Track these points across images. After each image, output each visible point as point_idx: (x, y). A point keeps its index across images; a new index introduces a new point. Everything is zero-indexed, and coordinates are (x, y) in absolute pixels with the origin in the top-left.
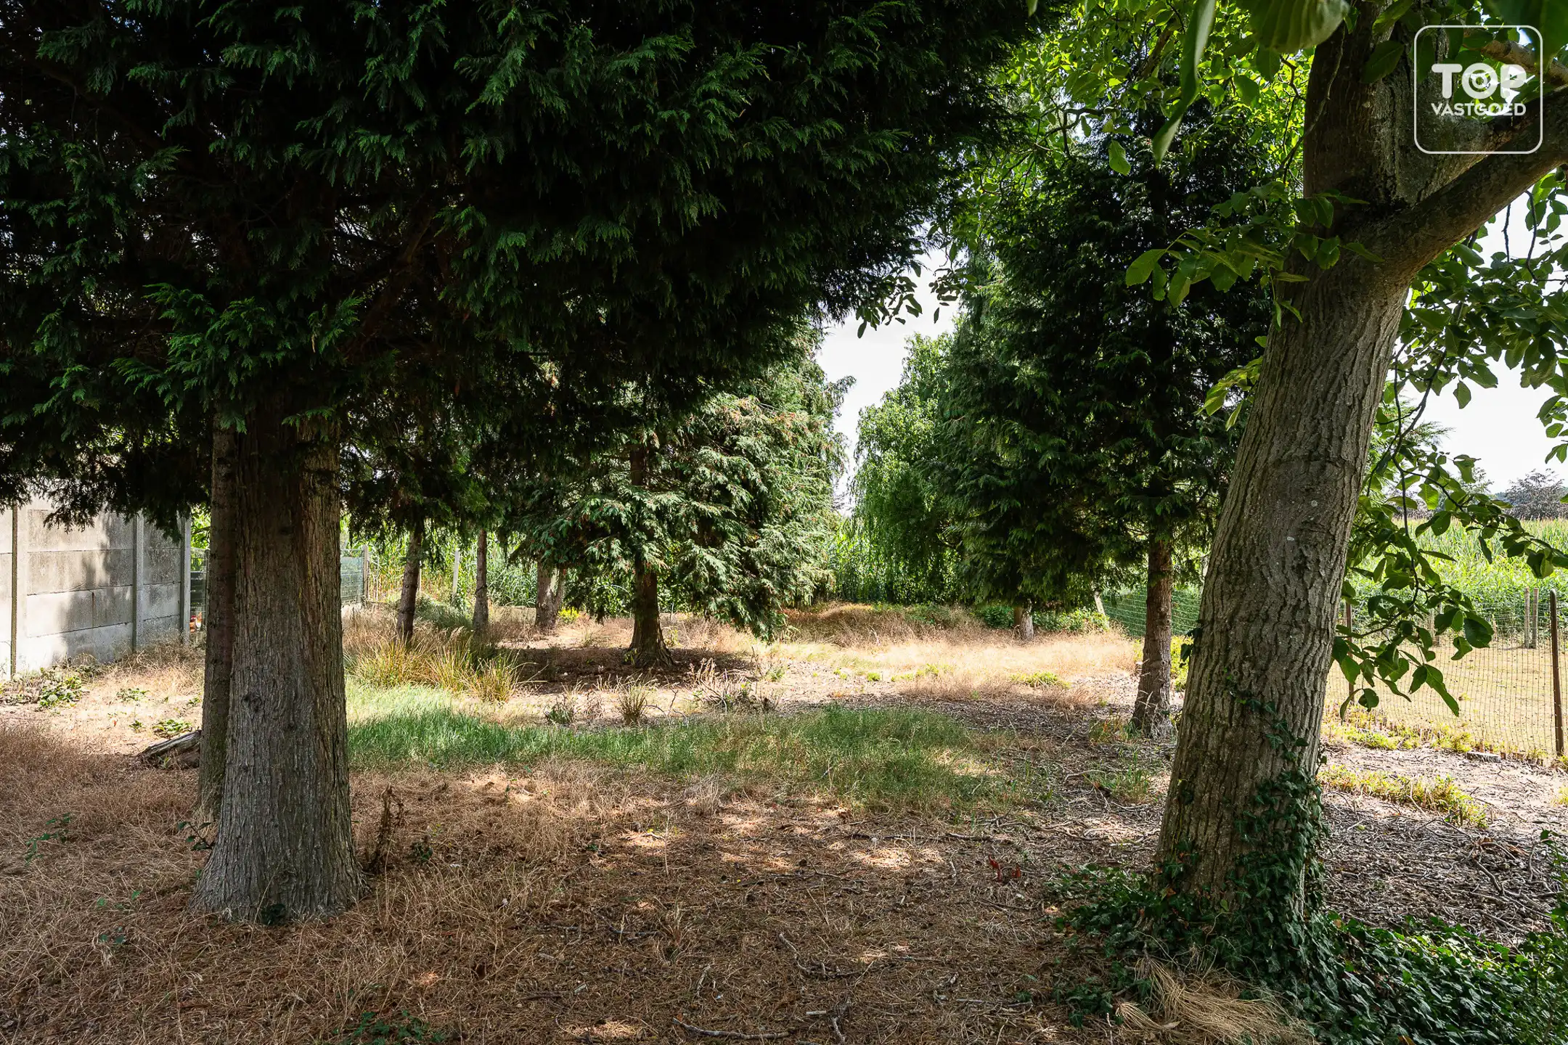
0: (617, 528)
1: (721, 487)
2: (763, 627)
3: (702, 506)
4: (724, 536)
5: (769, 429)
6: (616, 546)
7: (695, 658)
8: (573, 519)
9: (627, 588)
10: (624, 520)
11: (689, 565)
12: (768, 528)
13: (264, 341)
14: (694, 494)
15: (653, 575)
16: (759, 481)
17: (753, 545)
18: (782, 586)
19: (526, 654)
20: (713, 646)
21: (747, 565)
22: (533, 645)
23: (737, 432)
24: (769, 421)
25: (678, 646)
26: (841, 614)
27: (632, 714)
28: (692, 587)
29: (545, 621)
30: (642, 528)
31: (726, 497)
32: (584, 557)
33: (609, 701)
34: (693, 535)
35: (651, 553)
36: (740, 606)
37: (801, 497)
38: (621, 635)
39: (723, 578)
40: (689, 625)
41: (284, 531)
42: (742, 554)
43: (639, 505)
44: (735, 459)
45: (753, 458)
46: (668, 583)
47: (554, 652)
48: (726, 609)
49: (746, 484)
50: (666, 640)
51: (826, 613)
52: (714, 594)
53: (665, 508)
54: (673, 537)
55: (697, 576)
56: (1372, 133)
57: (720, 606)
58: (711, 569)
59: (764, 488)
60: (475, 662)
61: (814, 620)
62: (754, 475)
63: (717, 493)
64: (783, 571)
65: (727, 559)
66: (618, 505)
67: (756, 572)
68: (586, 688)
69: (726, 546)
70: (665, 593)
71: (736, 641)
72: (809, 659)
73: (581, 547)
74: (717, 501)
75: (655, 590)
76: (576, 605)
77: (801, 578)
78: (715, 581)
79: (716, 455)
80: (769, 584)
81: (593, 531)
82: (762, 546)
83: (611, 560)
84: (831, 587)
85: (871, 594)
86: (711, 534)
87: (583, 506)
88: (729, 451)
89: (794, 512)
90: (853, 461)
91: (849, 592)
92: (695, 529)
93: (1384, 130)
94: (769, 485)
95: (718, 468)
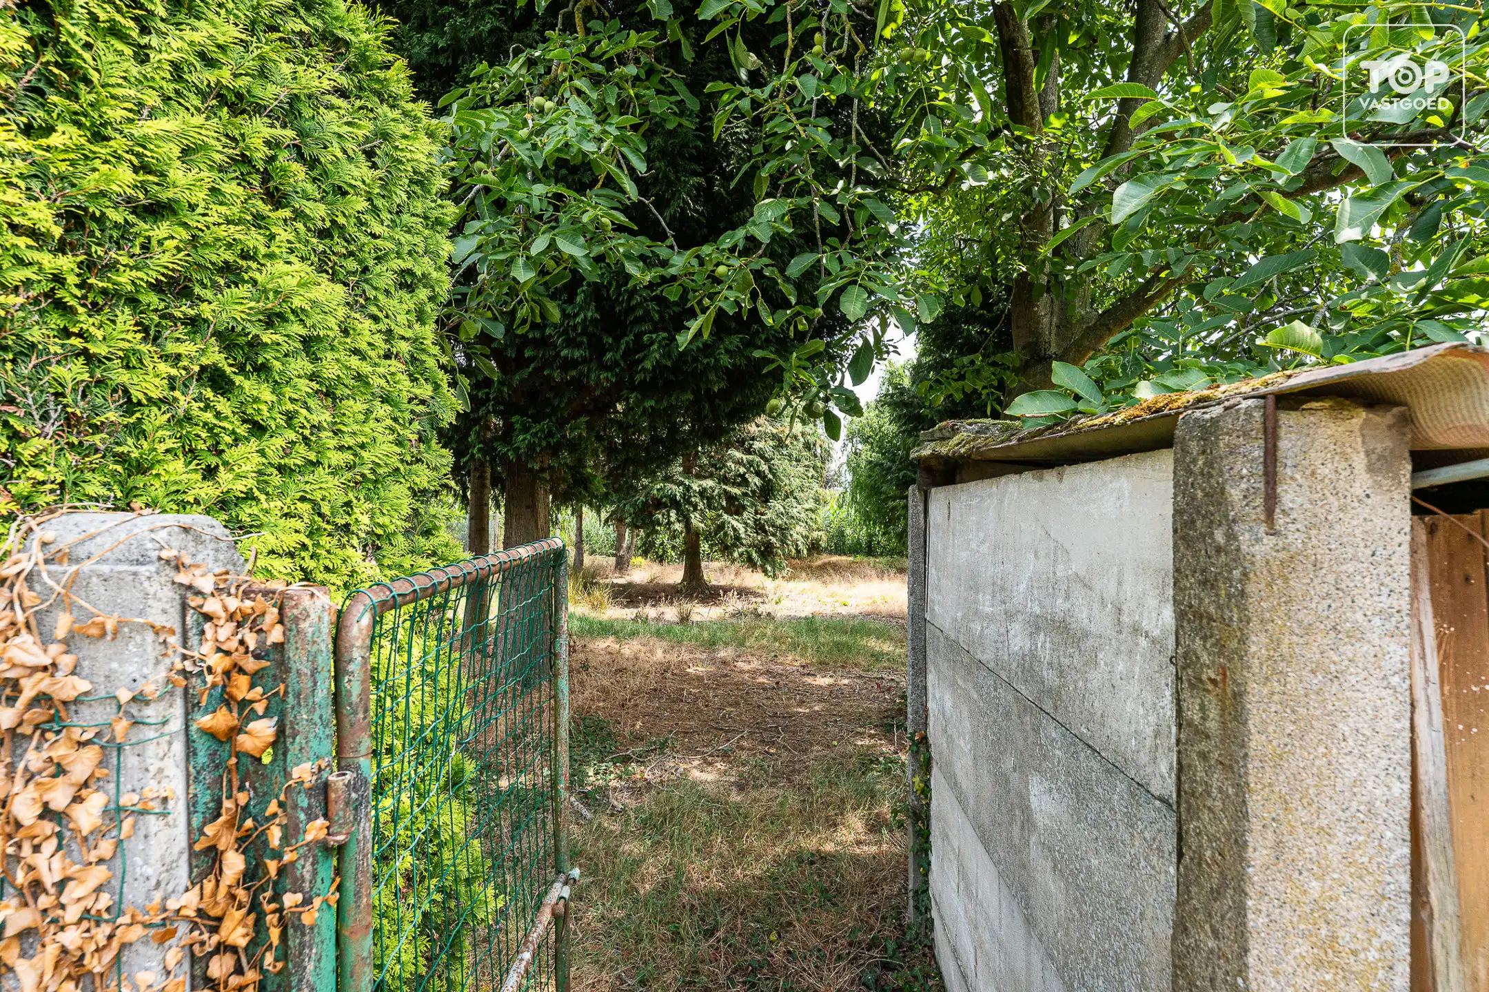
0: (675, 504)
1: (743, 476)
2: (769, 568)
3: (729, 488)
4: (744, 508)
5: (774, 437)
6: (673, 514)
7: (726, 590)
8: (646, 496)
9: (678, 541)
10: (678, 498)
11: (721, 527)
12: (772, 503)
13: (551, 434)
14: (724, 480)
15: (697, 534)
16: (767, 472)
17: (762, 514)
18: (783, 542)
19: (613, 585)
20: (737, 583)
21: (759, 527)
22: (615, 581)
23: (753, 439)
24: (775, 431)
25: (714, 583)
26: (829, 563)
27: (684, 619)
28: (722, 542)
29: (621, 565)
30: (690, 503)
31: (745, 482)
32: (652, 521)
33: (670, 613)
34: (723, 508)
35: (695, 519)
36: (754, 555)
37: (796, 482)
38: (674, 574)
39: (743, 536)
40: (721, 570)
41: (528, 507)
42: (756, 520)
43: (688, 488)
44: (750, 457)
45: (762, 457)
46: (706, 539)
47: (630, 585)
48: (745, 556)
49: (758, 474)
50: (705, 578)
51: (819, 562)
52: (737, 547)
53: (705, 490)
54: (710, 508)
55: (726, 534)
56: (1038, 322)
57: (741, 555)
58: (735, 530)
59: (770, 476)
60: (585, 587)
61: (810, 567)
62: (764, 467)
63: (739, 480)
64: (783, 530)
65: (746, 523)
66: (674, 487)
67: (765, 531)
68: (654, 606)
69: (745, 514)
70: (705, 547)
71: (753, 579)
72: (802, 592)
73: (651, 515)
74: (739, 485)
75: (698, 546)
76: (645, 554)
77: (795, 536)
78: (738, 538)
79: (738, 455)
80: (773, 540)
81: (659, 504)
82: (769, 515)
83: (669, 523)
84: (823, 544)
85: (855, 550)
86: (735, 507)
87: (652, 488)
88: (748, 451)
89: (792, 492)
90: (840, 454)
91: (840, 549)
92: (724, 503)
93: (1046, 320)
94: (774, 475)
95: (739, 462)
